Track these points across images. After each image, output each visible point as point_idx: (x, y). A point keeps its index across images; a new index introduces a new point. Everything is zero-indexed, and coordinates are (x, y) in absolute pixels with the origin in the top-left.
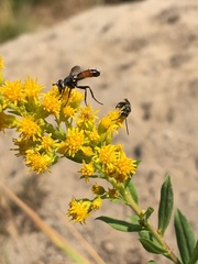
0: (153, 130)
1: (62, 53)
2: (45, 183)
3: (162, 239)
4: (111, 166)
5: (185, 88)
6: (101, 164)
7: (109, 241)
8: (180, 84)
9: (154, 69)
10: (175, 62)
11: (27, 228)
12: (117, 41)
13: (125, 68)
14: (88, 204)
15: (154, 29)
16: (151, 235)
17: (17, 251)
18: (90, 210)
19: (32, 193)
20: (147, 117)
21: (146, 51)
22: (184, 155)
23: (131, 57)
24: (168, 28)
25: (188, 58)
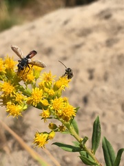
0: (95, 86)
1: (39, 38)
2: (28, 119)
3: (94, 156)
4: (60, 112)
5: (115, 60)
6: (54, 110)
7: (67, 156)
8: (112, 57)
9: (96, 47)
10: (109, 43)
11: (16, 148)
12: (73, 30)
13: (78, 47)
14: (46, 135)
15: (96, 22)
16: (87, 154)
17: (10, 162)
18: (47, 140)
19: (19, 126)
20: (91, 78)
21: (91, 36)
22: (114, 101)
23: (81, 40)
24: (104, 22)
25: (117, 41)
